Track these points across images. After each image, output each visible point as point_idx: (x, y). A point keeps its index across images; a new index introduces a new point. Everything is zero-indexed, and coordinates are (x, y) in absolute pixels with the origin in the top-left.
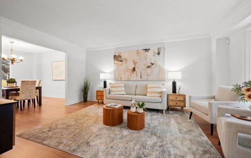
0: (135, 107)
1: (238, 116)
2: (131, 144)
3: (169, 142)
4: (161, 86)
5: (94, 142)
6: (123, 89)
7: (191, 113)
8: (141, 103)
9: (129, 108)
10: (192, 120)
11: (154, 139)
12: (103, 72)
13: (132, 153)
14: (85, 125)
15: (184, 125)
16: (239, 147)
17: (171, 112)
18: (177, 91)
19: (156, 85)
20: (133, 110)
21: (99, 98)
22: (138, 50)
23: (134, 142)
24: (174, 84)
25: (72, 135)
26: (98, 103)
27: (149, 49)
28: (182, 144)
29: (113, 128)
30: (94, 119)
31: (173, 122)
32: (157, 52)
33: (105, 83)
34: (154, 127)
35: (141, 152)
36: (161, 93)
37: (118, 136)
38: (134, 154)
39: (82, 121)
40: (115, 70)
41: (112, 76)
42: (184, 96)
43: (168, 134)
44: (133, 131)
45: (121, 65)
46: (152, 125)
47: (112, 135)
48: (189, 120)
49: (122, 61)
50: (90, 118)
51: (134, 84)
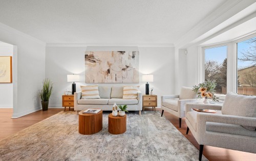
0: (116, 111)
1: (198, 110)
2: (118, 149)
3: (151, 140)
4: (137, 88)
5: (74, 156)
6: (97, 92)
7: (163, 111)
8: (123, 106)
9: (111, 112)
10: (163, 117)
11: (139, 140)
12: (71, 74)
13: (122, 158)
14: (55, 139)
15: (159, 122)
16: (207, 132)
17: (145, 112)
18: (150, 93)
19: (132, 88)
20: (115, 113)
21: (67, 104)
22: (113, 52)
23: (120, 146)
24: (147, 86)
25: (40, 155)
26: (65, 110)
27: (124, 52)
28: (162, 139)
29: (93, 136)
30: (65, 130)
31: (149, 121)
32: (131, 55)
33: (74, 86)
34: (134, 128)
35: (131, 155)
36: (137, 95)
37: (102, 144)
38: (124, 158)
39: (49, 134)
40: (86, 71)
41: (83, 78)
42: (156, 97)
43: (149, 133)
44: (116, 135)
45: (94, 66)
46: (133, 127)
47: (94, 144)
48: (161, 118)
49: (95, 62)
50: (59, 129)
51: (108, 86)
